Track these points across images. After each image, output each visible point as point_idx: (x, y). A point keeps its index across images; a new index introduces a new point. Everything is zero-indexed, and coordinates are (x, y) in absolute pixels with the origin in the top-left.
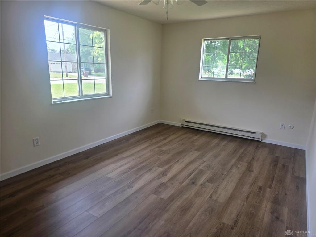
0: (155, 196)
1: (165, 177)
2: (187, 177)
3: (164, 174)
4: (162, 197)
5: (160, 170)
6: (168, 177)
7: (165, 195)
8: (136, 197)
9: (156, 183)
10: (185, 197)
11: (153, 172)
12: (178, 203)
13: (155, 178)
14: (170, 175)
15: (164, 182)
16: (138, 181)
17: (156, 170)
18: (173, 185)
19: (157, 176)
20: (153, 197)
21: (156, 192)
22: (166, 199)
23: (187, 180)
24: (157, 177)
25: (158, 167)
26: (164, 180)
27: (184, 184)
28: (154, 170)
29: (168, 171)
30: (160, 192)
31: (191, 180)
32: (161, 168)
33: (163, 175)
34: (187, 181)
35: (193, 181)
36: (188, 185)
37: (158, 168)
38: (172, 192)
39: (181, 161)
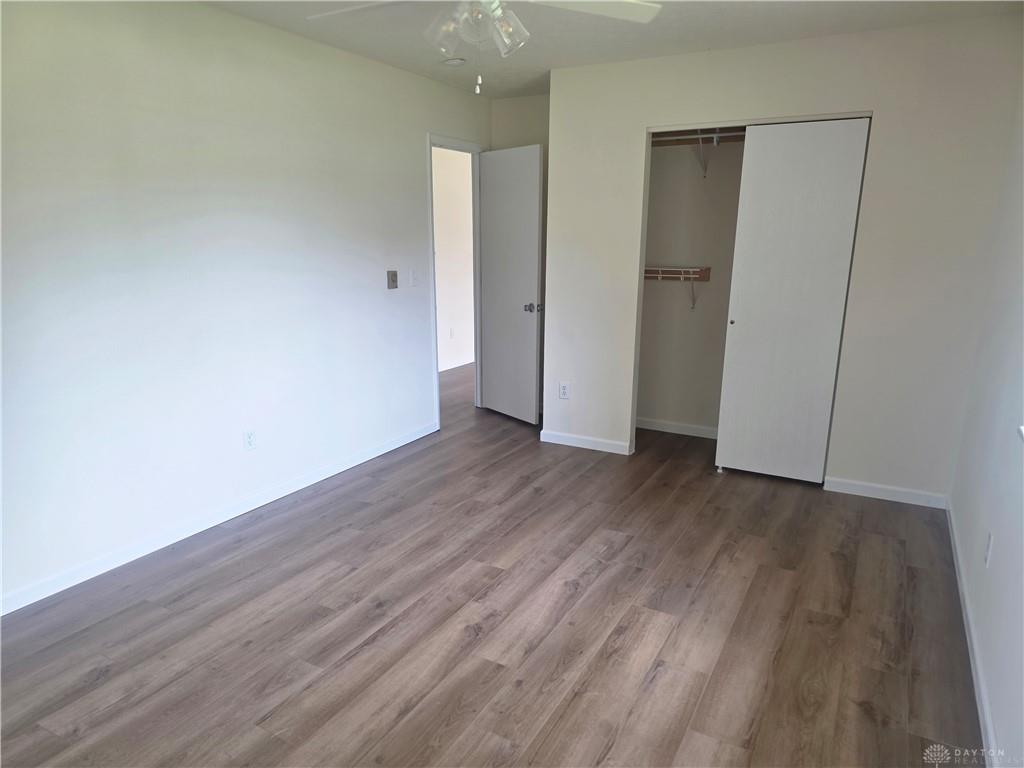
0: (498, 565)
1: (472, 623)
2: (393, 624)
3: (477, 634)
4: (479, 565)
5: (490, 652)
6: (460, 623)
7: (473, 569)
8: (543, 561)
9: (500, 598)
10: (420, 567)
11: (519, 637)
12: (440, 555)
13: (506, 613)
14: (454, 630)
15: (477, 604)
16: (557, 603)
17: (509, 649)
18: (447, 594)
19: (501, 622)
20: (502, 563)
21: (496, 576)
22: (471, 561)
23: (396, 614)
24: (500, 618)
25: (500, 667)
26: (474, 612)
27: (411, 601)
28: (514, 650)
29: (457, 651)
30: (485, 576)
31: (383, 615)
32: (487, 663)
33: (480, 628)
34: (399, 610)
35: (378, 611)
36: (398, 599)
37: (502, 663)
38: (452, 576)
39: (390, 714)
